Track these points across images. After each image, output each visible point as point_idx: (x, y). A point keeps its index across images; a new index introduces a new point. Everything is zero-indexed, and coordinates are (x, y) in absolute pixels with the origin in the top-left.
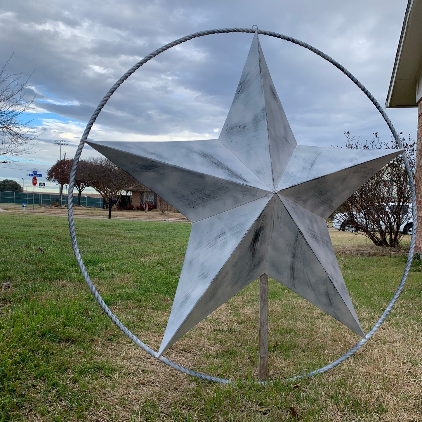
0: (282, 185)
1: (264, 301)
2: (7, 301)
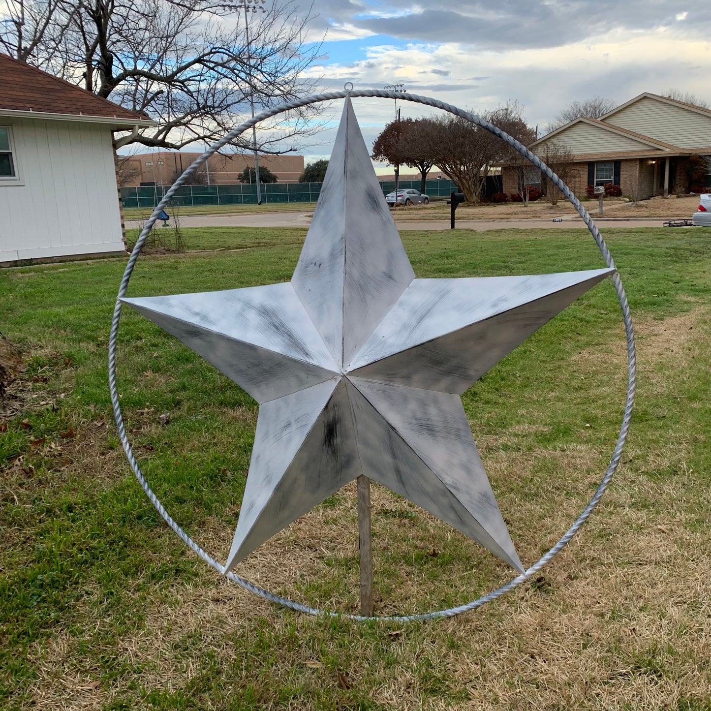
0: (359, 361)
1: (364, 512)
2: (148, 449)
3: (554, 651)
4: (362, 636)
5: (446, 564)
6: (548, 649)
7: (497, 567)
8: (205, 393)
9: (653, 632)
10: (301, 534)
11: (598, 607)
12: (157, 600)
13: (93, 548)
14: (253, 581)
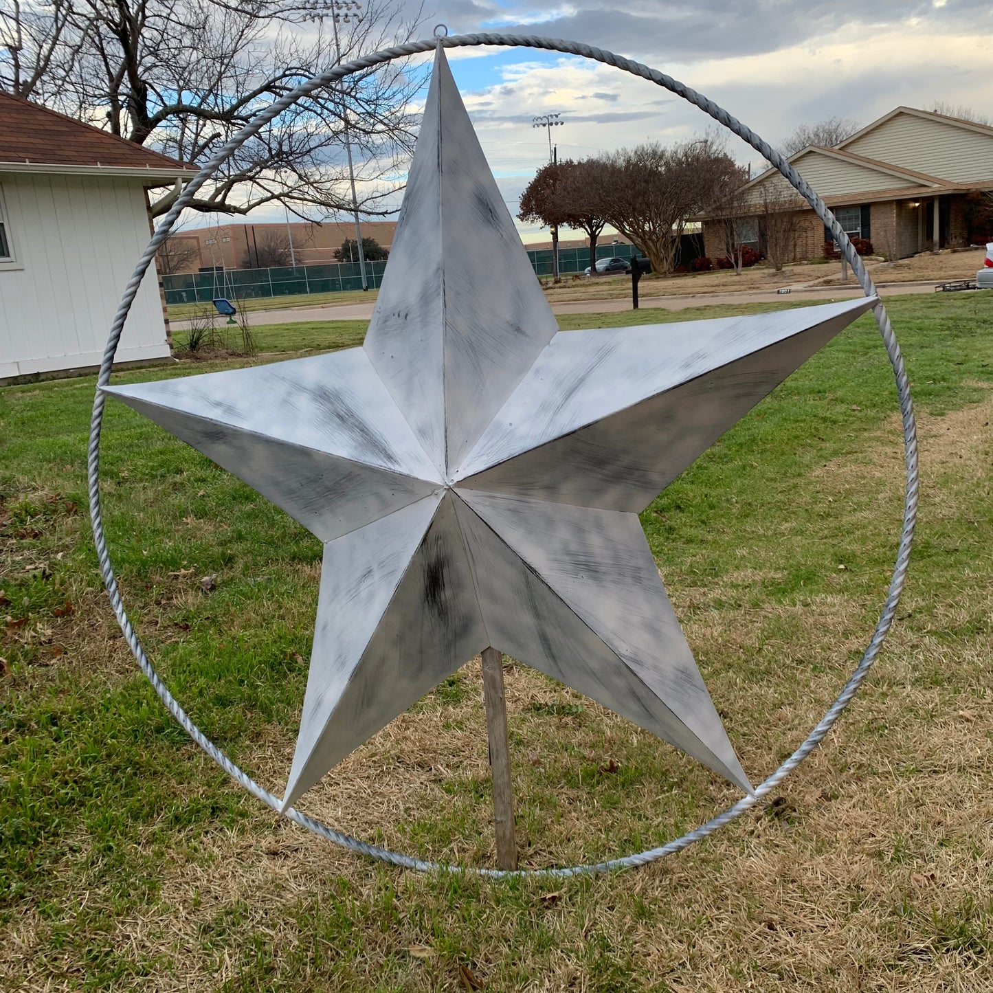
0: (472, 463)
1: (494, 705)
2: (181, 627)
3: (805, 916)
4: (498, 902)
5: (630, 784)
6: (795, 914)
7: (709, 785)
8: (270, 543)
9: (963, 880)
10: (407, 746)
11: (873, 843)
12: (181, 856)
13: (85, 779)
14: (331, 821)
